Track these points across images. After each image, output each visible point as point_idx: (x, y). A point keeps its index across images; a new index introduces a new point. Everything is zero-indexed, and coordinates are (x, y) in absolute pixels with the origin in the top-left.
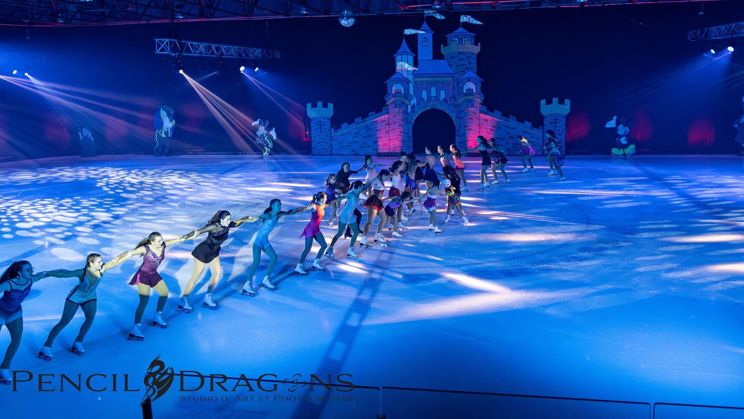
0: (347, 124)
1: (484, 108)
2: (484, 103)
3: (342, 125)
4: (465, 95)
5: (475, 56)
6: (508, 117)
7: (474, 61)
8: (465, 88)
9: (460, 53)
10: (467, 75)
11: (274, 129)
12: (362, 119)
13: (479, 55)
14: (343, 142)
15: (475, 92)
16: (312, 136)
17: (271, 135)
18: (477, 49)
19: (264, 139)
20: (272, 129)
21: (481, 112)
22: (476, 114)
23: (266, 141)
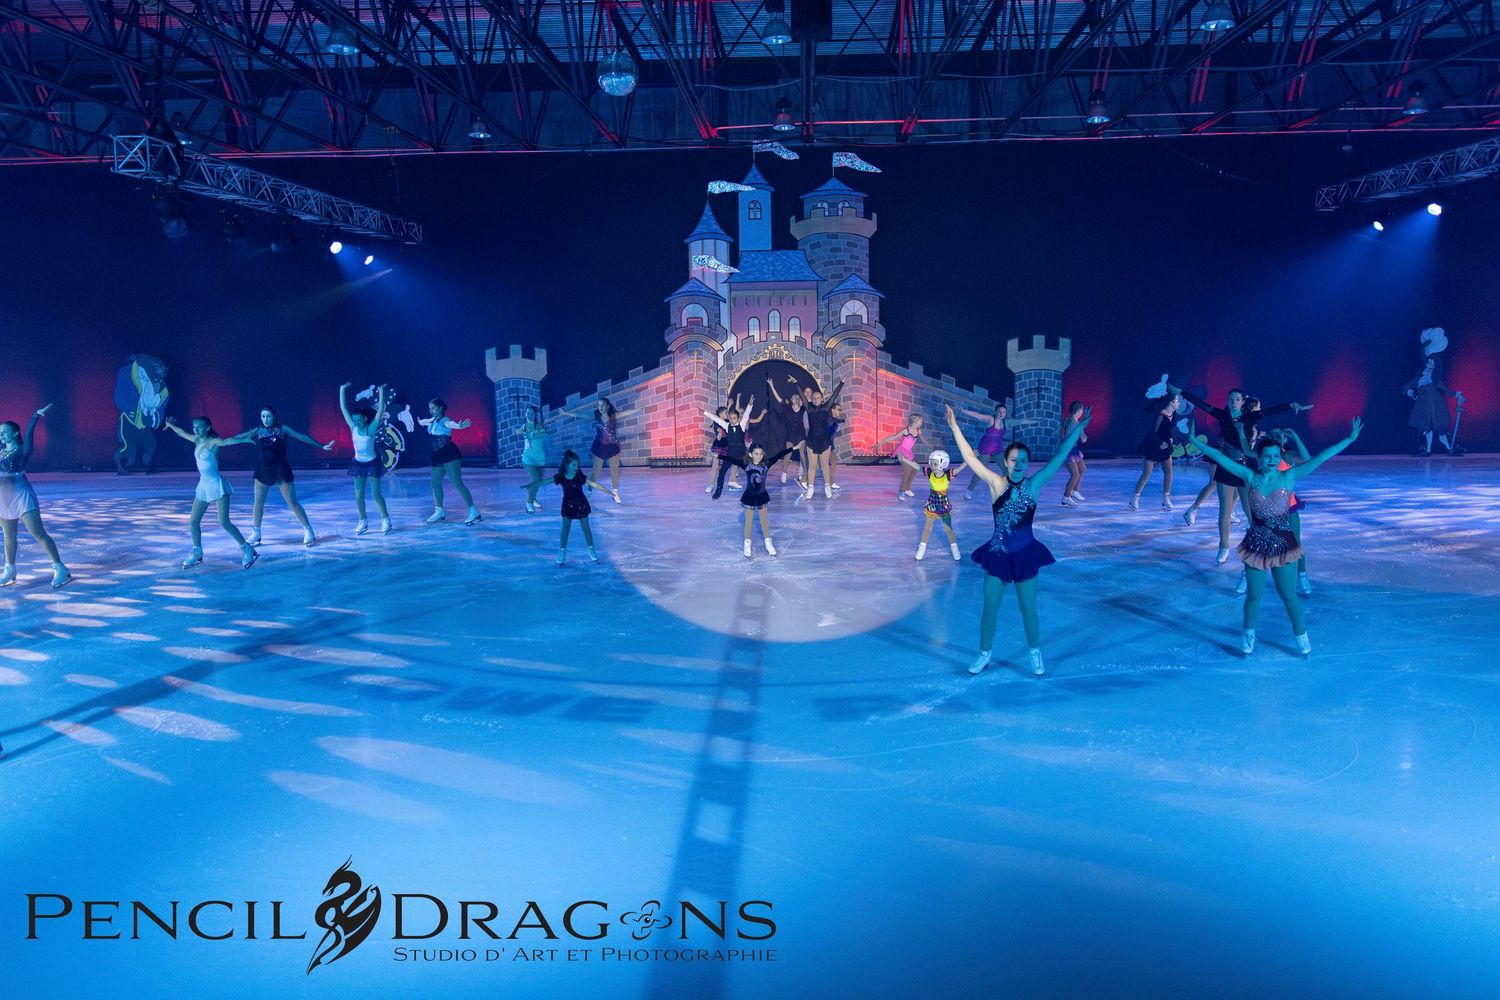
0: (578, 394)
1: (887, 358)
2: (886, 347)
3: (568, 399)
4: (846, 328)
5: (866, 243)
6: (939, 378)
7: (863, 252)
8: (845, 312)
9: (834, 236)
10: (849, 284)
11: (408, 407)
12: (614, 383)
13: (873, 240)
14: (571, 437)
15: (865, 321)
16: (499, 424)
17: (402, 423)
18: (870, 227)
19: (384, 431)
20: (404, 409)
21: (879, 365)
22: (868, 371)
23: (389, 435)
